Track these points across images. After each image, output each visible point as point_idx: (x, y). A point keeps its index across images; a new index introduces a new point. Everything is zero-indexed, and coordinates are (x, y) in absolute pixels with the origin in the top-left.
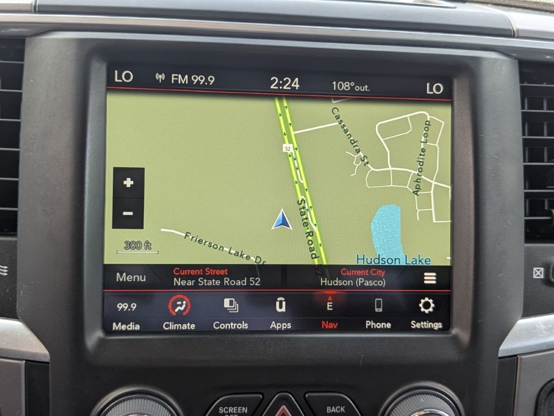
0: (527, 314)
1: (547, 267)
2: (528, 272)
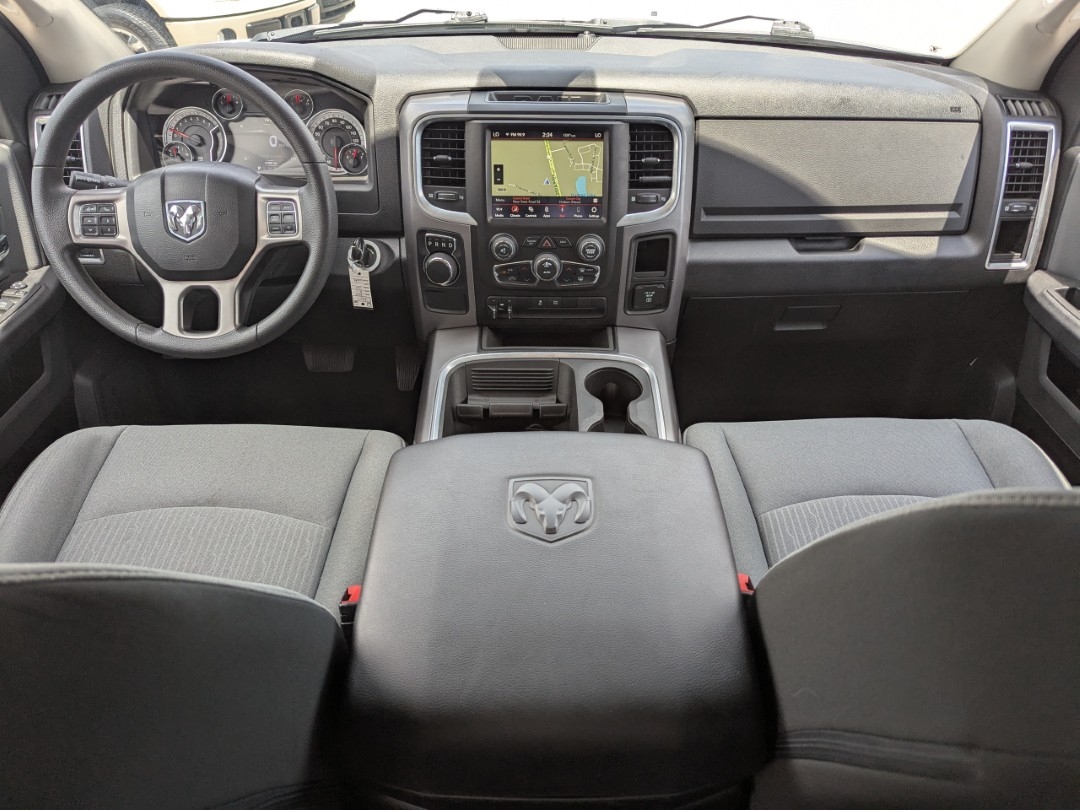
0: (628, 213)
1: (637, 197)
2: (630, 199)
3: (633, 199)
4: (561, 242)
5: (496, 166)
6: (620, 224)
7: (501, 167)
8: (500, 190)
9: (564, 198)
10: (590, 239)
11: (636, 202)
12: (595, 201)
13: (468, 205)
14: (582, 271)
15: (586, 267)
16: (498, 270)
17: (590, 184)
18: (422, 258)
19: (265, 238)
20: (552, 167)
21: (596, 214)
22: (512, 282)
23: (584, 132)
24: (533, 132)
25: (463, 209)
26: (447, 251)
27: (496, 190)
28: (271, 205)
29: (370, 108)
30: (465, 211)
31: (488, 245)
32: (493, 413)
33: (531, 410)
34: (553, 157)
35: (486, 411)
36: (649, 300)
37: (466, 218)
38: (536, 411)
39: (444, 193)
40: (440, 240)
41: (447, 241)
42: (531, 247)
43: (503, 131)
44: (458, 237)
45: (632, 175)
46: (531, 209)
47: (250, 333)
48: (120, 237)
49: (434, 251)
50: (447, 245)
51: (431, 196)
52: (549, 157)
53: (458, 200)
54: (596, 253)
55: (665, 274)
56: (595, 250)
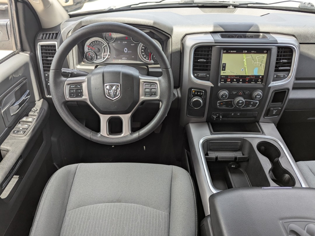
0: (273, 81)
1: (277, 75)
2: (274, 76)
3: (275, 76)
4: (246, 93)
5: (223, 64)
6: (270, 85)
7: (225, 64)
8: (223, 73)
9: (248, 76)
10: (258, 92)
11: (276, 77)
12: (261, 77)
13: (211, 79)
14: (252, 103)
15: (253, 102)
16: (219, 103)
17: (260, 71)
18: (189, 99)
19: (142, 98)
20: (245, 64)
21: (260, 82)
22: (224, 107)
23: (259, 51)
24: (239, 51)
25: (208, 80)
26: (200, 96)
27: (222, 73)
28: (145, 84)
29: (170, 40)
30: (209, 81)
31: (217, 95)
32: (219, 159)
33: (234, 158)
34: (246, 60)
35: (217, 158)
36: (274, 113)
37: (209, 84)
38: (236, 158)
39: (201, 74)
40: (198, 92)
41: (200, 92)
42: (234, 95)
43: (228, 50)
44: (205, 91)
45: (276, 67)
46: (235, 80)
47: (136, 135)
48: (83, 97)
49: (195, 95)
50: (200, 94)
51: (196, 75)
52: (244, 60)
53: (207, 77)
54: (260, 97)
55: (282, 104)
56: (260, 96)
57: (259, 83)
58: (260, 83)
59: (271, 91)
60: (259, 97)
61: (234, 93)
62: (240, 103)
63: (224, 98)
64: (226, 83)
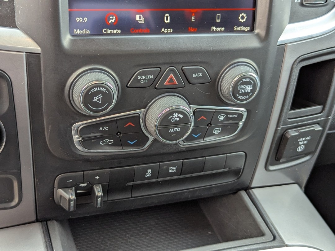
4: (194, 75)
10: (242, 68)
11: (301, 4)
16: (79, 132)
37: (15, 39)
54: (253, 91)
55: (323, 109)
56: (251, 87)
57: (241, 28)
58: (244, 31)
59: (289, 61)
60: (248, 88)
61: (145, 79)
62: (176, 124)
63: (96, 105)
64: (102, 34)
